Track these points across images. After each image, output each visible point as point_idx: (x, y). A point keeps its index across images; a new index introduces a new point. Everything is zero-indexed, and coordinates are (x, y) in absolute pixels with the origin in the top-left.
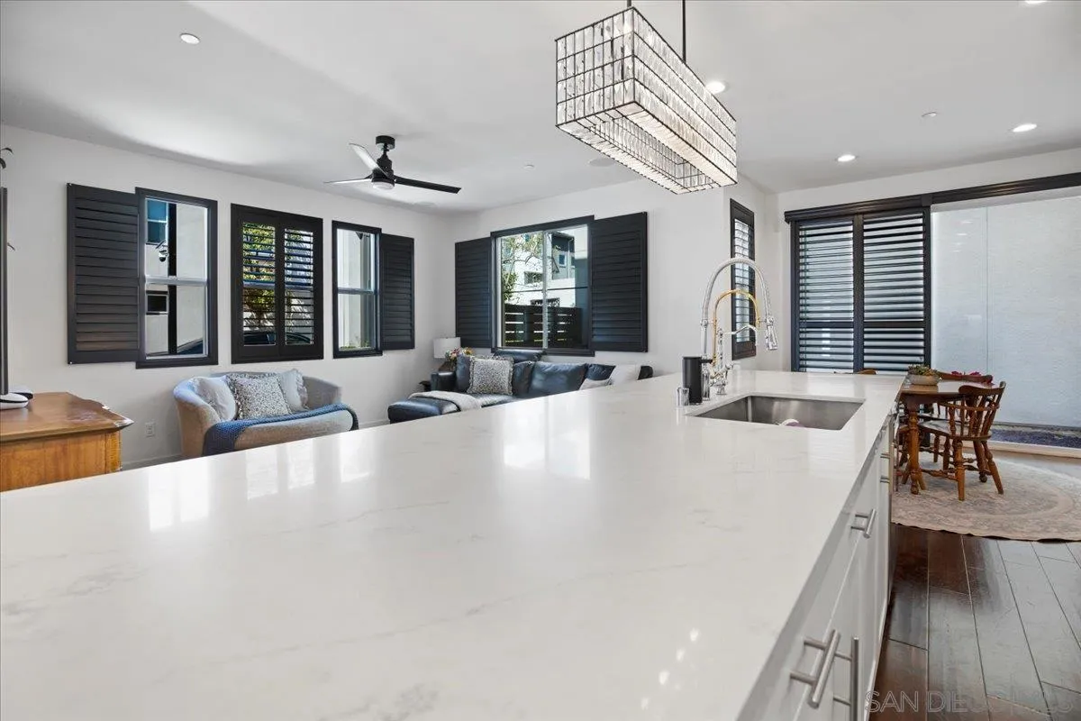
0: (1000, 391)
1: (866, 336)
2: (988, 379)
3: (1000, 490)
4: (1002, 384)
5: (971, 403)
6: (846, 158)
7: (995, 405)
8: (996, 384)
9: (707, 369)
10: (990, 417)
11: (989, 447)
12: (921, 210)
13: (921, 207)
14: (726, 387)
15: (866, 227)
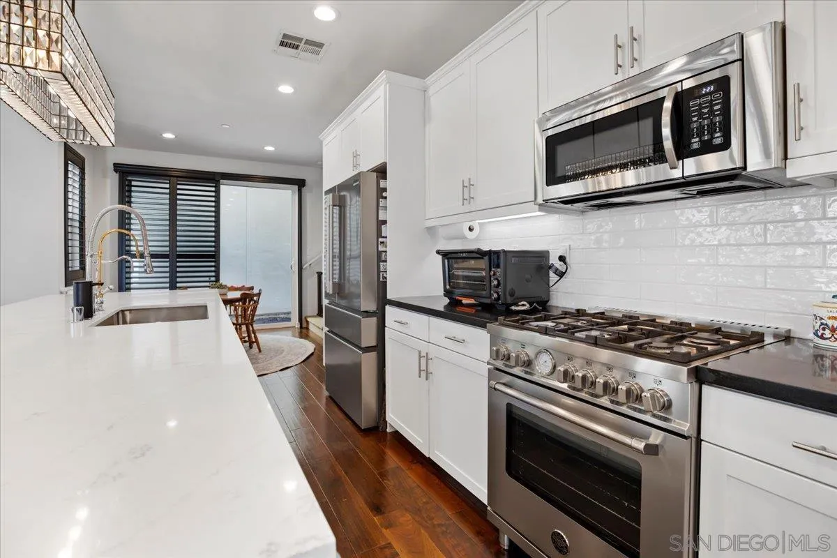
0: (259, 295)
1: (178, 264)
2: (252, 288)
3: (260, 351)
4: (260, 290)
5: (244, 303)
6: (169, 136)
7: (256, 302)
8: (256, 291)
9: (95, 290)
10: (254, 310)
11: (255, 328)
12: (214, 181)
13: (214, 179)
14: (103, 305)
15: (179, 187)
